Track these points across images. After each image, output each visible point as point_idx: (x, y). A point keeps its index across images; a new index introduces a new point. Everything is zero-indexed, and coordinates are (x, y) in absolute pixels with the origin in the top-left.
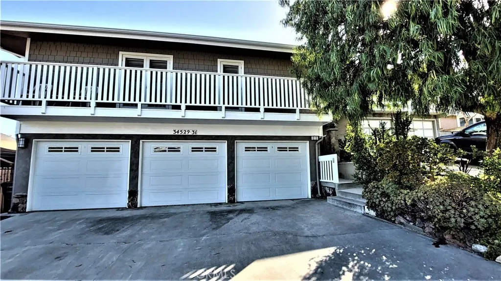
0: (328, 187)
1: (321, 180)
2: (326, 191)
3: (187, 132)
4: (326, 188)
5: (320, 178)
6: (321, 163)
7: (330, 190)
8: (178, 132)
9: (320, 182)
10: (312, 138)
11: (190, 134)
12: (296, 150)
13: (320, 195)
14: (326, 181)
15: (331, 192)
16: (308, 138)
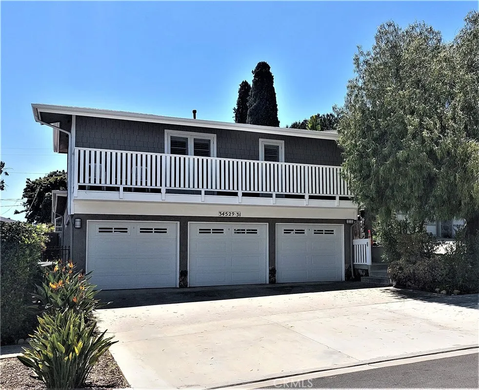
0: (361, 269)
1: (355, 263)
2: (359, 274)
3: (232, 215)
4: (360, 270)
5: (354, 262)
6: (355, 246)
7: (363, 272)
8: (223, 214)
9: (354, 265)
10: (347, 221)
11: (234, 216)
12: (331, 233)
13: (354, 277)
14: (360, 263)
15: (364, 274)
16: (343, 221)
